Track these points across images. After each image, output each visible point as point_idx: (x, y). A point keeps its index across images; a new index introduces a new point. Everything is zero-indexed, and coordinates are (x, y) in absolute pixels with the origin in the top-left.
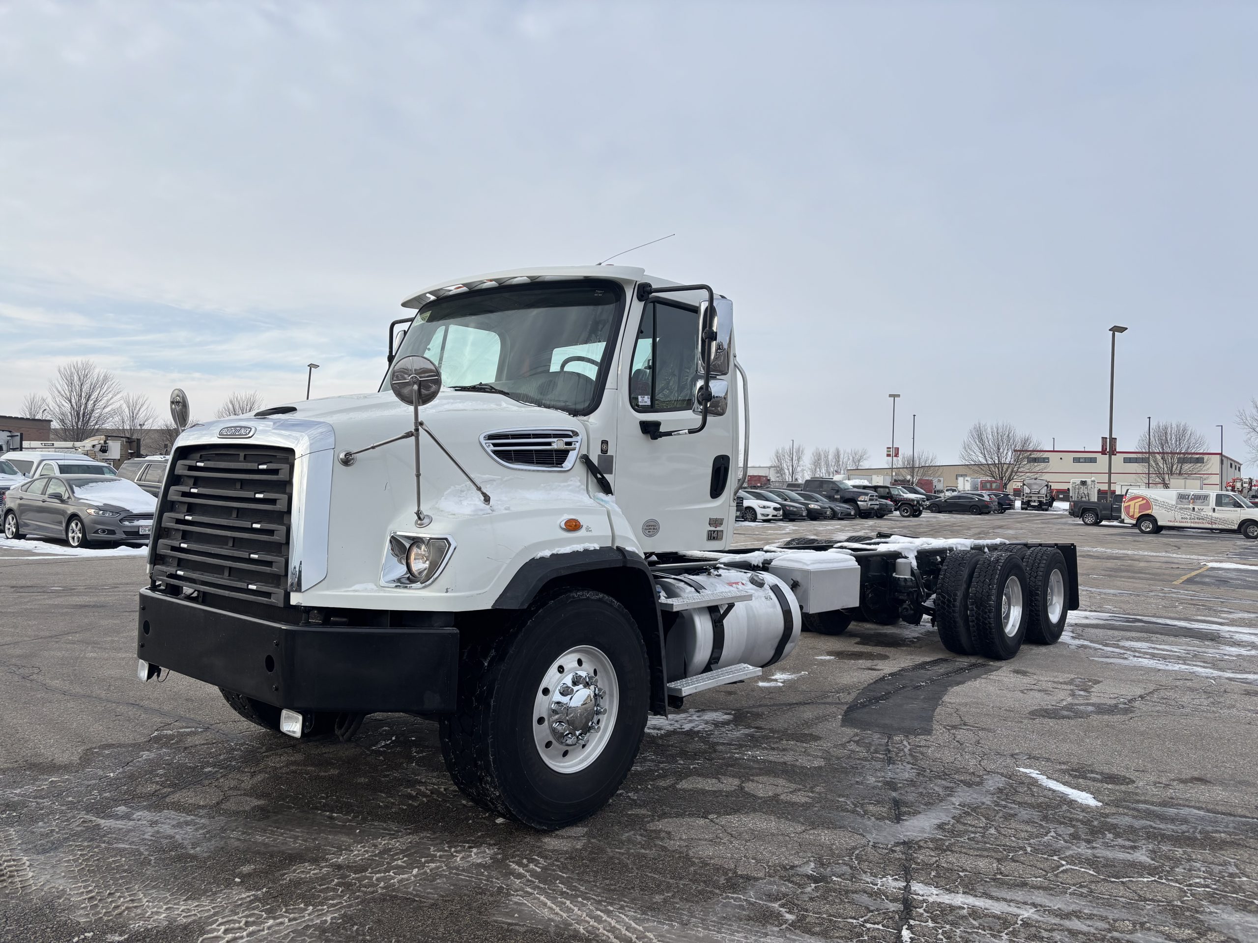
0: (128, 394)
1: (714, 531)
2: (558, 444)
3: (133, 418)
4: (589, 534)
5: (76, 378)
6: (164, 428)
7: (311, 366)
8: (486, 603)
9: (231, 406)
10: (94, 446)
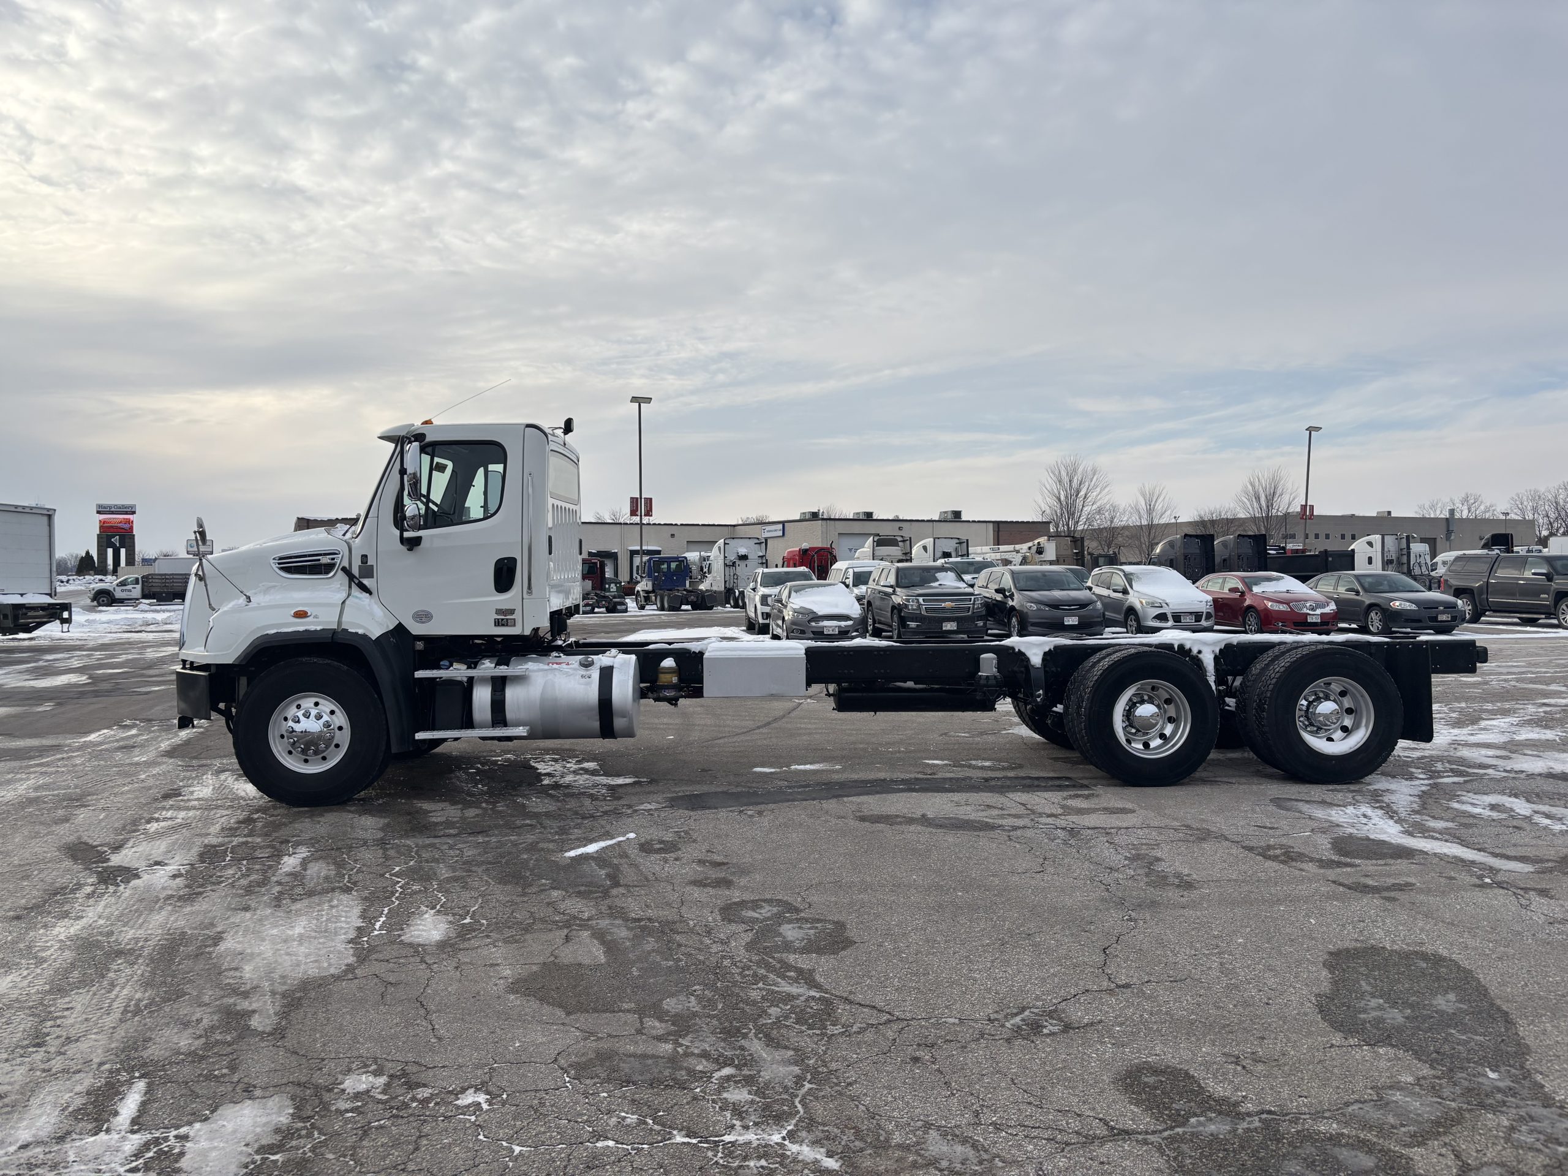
0: (1143, 484)
1: (502, 619)
2: (325, 560)
3: (1150, 511)
4: (315, 620)
5: (1064, 474)
6: (1197, 519)
7: (1310, 429)
8: (229, 660)
9: (1250, 487)
10: (1030, 548)
